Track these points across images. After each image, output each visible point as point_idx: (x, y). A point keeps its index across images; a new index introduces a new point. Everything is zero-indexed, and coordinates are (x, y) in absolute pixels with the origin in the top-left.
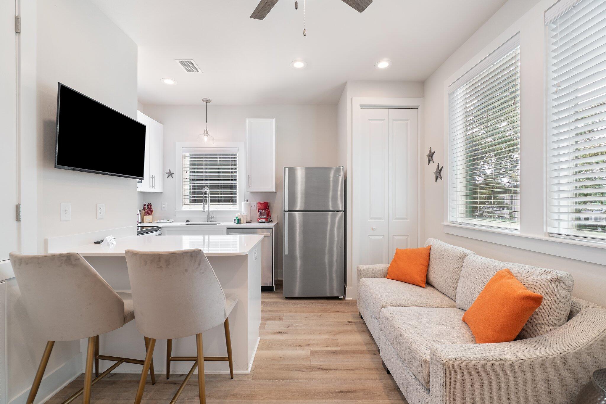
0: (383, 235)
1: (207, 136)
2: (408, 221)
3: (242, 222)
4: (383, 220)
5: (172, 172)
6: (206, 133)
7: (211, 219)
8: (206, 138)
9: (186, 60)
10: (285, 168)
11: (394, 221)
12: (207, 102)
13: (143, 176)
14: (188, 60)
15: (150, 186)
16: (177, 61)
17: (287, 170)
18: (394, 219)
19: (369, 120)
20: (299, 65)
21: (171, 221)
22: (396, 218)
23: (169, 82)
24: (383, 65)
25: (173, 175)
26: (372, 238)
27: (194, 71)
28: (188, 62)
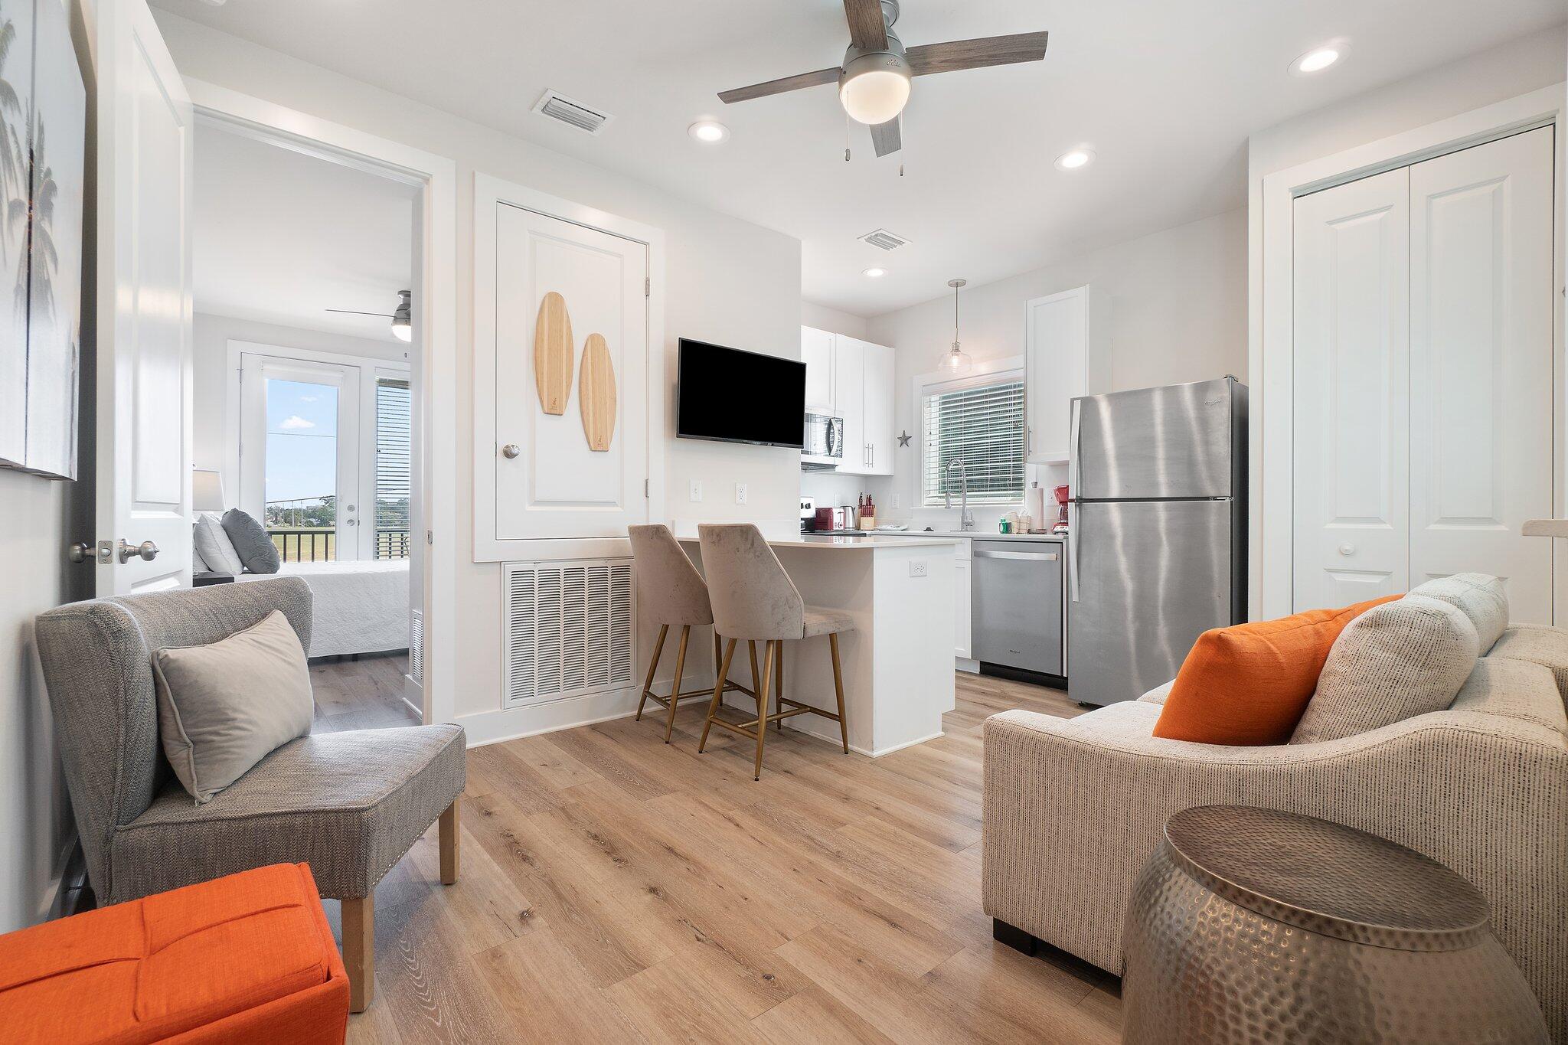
0: (1387, 574)
1: (957, 355)
2: (1503, 528)
3: (1014, 530)
4: (1388, 526)
5: (907, 435)
6: (956, 349)
7: (968, 524)
8: (955, 361)
9: (873, 234)
10: (1072, 401)
11: (1433, 527)
12: (957, 285)
13: (802, 444)
14: (876, 233)
15: (864, 464)
16: (863, 240)
17: (1078, 405)
18: (1436, 523)
19: (1331, 223)
20: (1075, 160)
21: (903, 528)
22: (1445, 520)
23: (876, 273)
24: (1320, 59)
25: (909, 441)
26: (1339, 578)
27: (895, 246)
28: (877, 235)
